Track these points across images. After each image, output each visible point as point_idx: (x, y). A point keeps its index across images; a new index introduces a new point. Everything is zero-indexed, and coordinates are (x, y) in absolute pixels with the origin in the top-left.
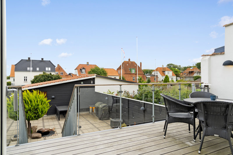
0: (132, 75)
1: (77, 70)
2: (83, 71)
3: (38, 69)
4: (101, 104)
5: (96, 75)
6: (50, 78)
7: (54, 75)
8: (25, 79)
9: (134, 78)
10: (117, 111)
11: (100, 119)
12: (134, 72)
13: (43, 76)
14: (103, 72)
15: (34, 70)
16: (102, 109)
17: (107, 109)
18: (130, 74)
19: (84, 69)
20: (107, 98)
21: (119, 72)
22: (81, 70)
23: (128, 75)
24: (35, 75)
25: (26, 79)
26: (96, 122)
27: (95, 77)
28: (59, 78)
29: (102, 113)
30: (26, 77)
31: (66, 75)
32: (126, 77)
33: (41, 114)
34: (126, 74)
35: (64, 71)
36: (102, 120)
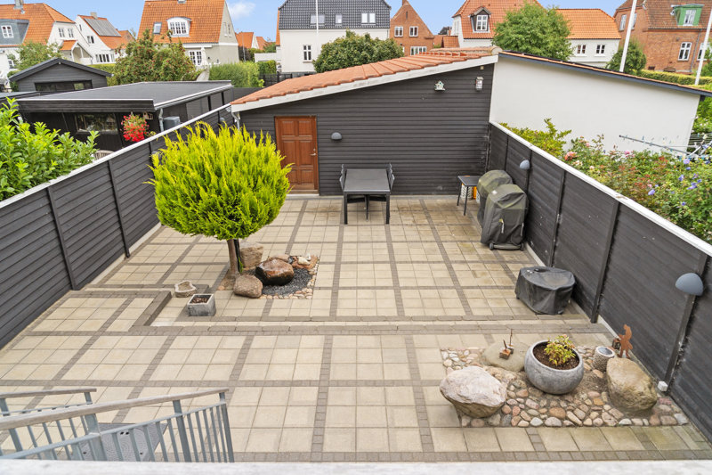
0: (679, 35)
1: (459, 19)
2: (482, 21)
3: (339, 20)
4: (501, 181)
5: (500, 50)
6: (364, 53)
7: (378, 40)
8: (305, 53)
9: (685, 49)
10: (557, 233)
11: (487, 243)
12: (691, 19)
13: (345, 44)
14: (554, 24)
15: (329, 25)
16: (498, 210)
17: (518, 211)
18: (671, 30)
19: (484, 12)
20: (525, 164)
21: (624, 20)
22: (473, 17)
23: (659, 35)
24: (324, 43)
25: (310, 53)
26: (468, 258)
27: (494, 59)
28: (390, 52)
29: (495, 224)
30: (309, 48)
31: (427, 35)
32: (650, 44)
33: (250, 222)
34: (651, 30)
35: (420, 21)
36: (493, 249)
